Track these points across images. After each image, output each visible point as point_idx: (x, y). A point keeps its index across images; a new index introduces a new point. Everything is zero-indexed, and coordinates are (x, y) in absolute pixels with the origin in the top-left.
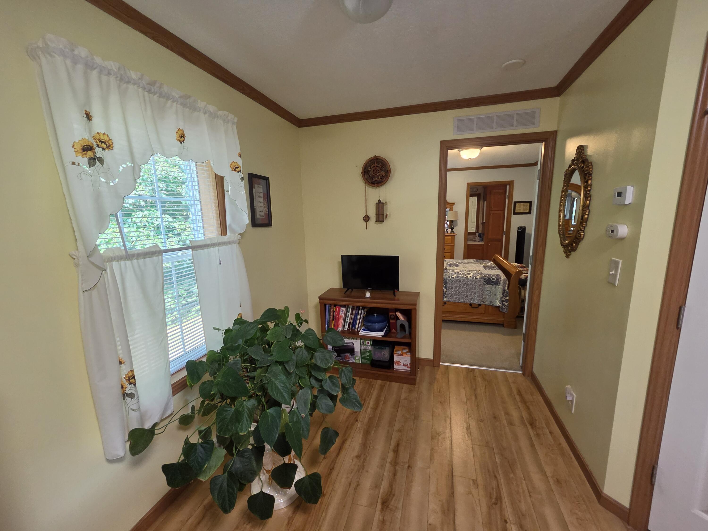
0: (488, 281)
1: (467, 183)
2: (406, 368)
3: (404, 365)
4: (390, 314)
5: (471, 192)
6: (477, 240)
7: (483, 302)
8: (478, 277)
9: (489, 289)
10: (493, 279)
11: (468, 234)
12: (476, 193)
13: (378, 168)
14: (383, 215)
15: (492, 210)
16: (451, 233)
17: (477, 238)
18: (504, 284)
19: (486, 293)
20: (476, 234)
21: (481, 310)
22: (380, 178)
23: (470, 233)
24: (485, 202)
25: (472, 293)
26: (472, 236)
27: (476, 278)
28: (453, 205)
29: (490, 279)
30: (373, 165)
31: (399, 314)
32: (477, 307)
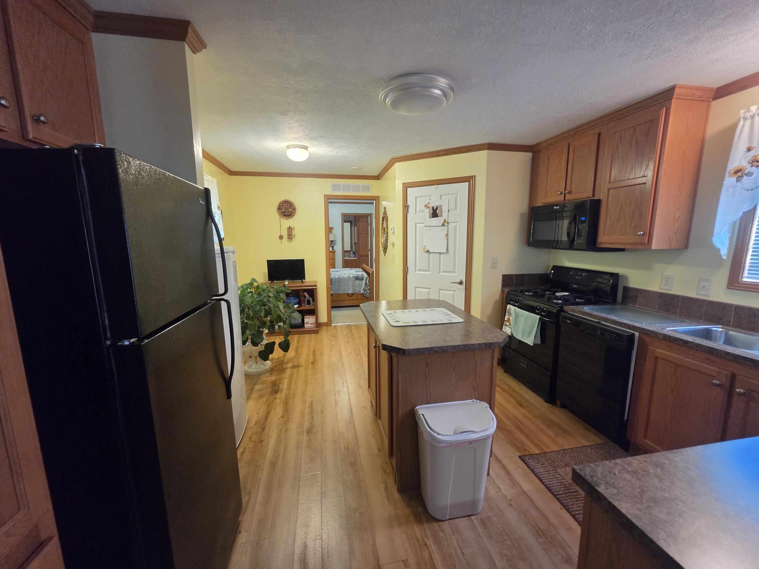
0: (357, 278)
1: (342, 213)
2: (312, 325)
3: (311, 324)
4: (301, 294)
5: (344, 219)
6: (352, 257)
7: (355, 292)
8: (351, 276)
9: (358, 283)
10: (360, 277)
11: (345, 252)
12: (348, 220)
13: (288, 207)
14: (292, 235)
15: (360, 234)
16: (332, 250)
17: (352, 255)
18: (366, 279)
19: (356, 286)
20: (351, 252)
21: (354, 297)
22: (289, 213)
23: (346, 252)
24: (356, 227)
25: (348, 286)
26: (348, 254)
27: (350, 277)
28: (332, 229)
29: (358, 277)
30: (285, 205)
31: (306, 294)
32: (352, 295)
